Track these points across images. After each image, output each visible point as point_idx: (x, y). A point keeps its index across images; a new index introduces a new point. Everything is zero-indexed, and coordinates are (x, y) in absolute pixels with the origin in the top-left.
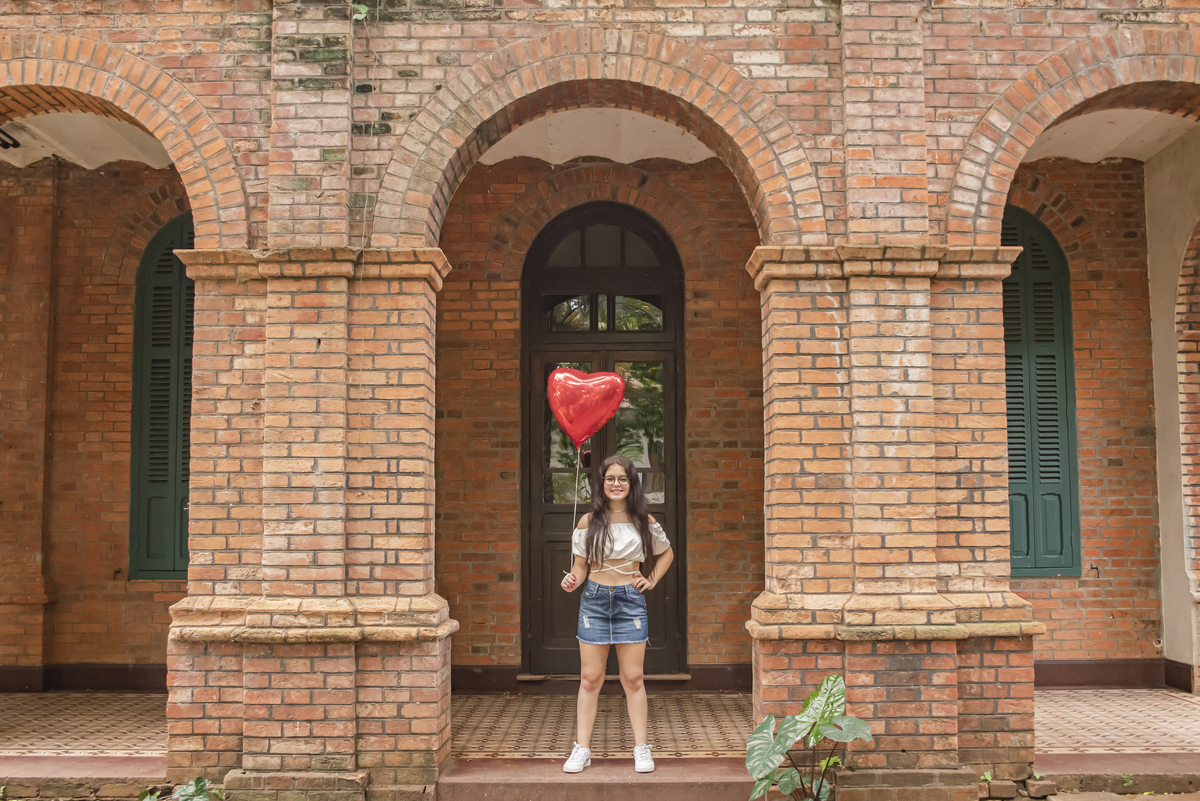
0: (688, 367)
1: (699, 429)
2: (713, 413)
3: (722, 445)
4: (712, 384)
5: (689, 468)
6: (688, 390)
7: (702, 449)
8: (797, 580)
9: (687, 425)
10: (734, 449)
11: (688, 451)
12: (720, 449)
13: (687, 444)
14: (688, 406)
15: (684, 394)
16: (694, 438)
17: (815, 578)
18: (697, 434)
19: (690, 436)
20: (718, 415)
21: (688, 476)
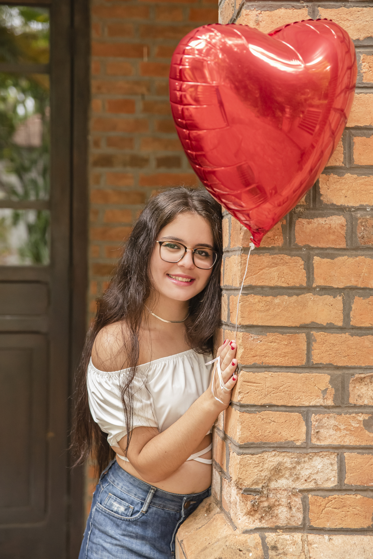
0: (95, 19)
1: (112, 134)
2: (139, 106)
3: (153, 163)
4: (138, 51)
5: (95, 203)
6: (95, 62)
7: (118, 169)
8: (294, 493)
9: (92, 124)
10: (175, 171)
11: (94, 172)
12: (151, 169)
13: (91, 159)
14: (93, 90)
15: (87, 69)
16: (104, 150)
17: (341, 488)
18: (111, 142)
19: (97, 144)
20: (148, 108)
21: (91, 217)
